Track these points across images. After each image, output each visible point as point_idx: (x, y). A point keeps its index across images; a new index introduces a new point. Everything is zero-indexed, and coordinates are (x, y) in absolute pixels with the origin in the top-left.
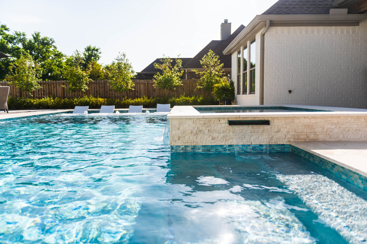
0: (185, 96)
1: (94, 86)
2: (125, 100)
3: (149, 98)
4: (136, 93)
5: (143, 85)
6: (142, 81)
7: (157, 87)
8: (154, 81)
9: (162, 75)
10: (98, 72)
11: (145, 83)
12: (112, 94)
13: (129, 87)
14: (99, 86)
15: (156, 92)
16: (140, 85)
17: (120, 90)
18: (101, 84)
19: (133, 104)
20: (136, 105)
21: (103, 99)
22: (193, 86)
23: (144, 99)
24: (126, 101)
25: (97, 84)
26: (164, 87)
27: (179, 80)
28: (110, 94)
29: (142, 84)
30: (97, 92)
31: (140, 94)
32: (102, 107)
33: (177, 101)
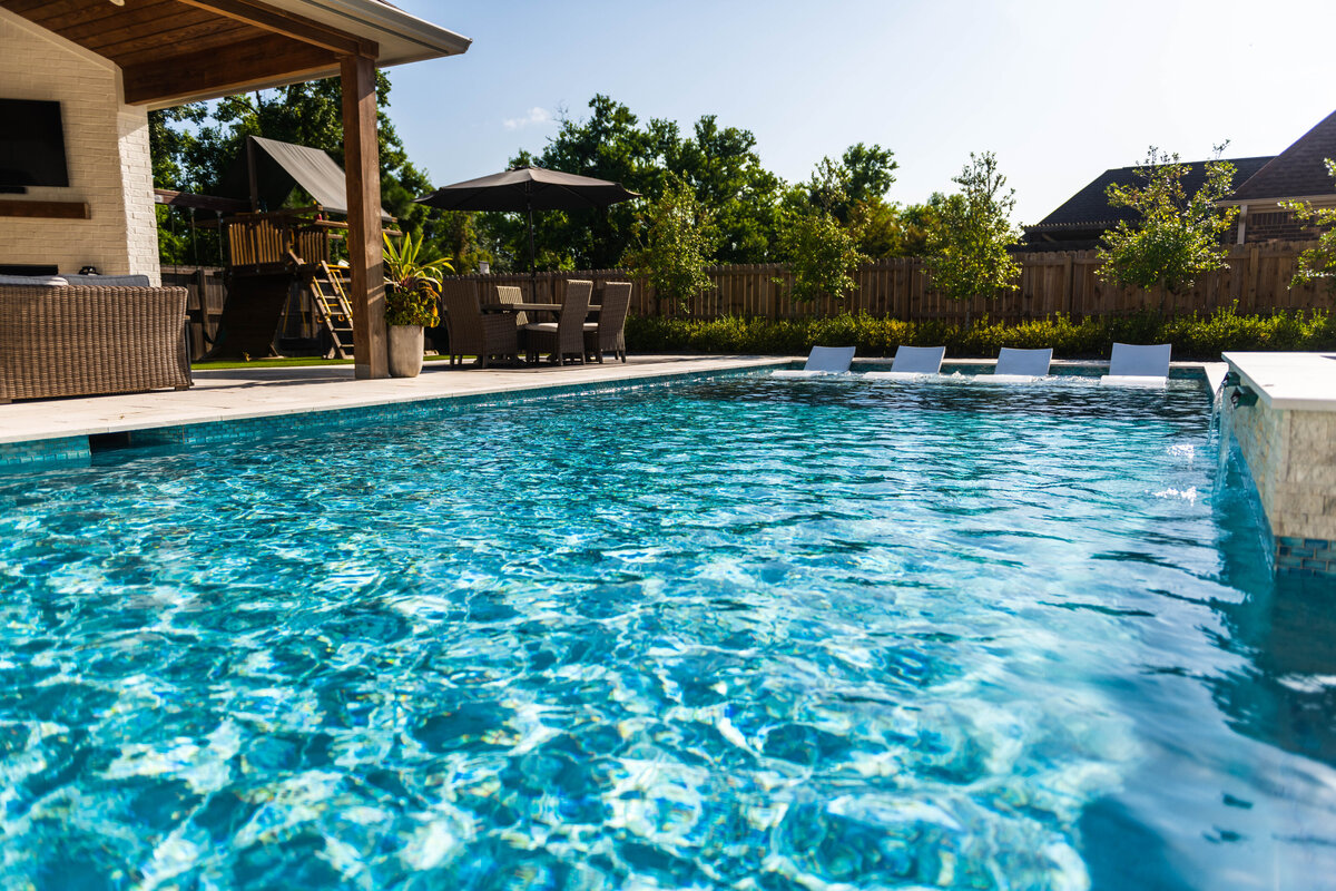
0: (1237, 314)
1: (875, 278)
2: (981, 328)
3: (1075, 321)
4: (1024, 300)
5: (1052, 271)
6: (1051, 257)
7: (1111, 279)
8: (1102, 254)
9: (1138, 230)
10: (883, 235)
11: (1061, 262)
12: (934, 307)
13: (1001, 282)
14: (891, 280)
15: (1103, 299)
16: (1041, 272)
17: (963, 293)
18: (899, 271)
19: (1009, 344)
20: (1022, 346)
21: (902, 324)
22: (1276, 273)
23: (1055, 324)
24: (986, 331)
25: (882, 271)
26: (1144, 278)
27: (1212, 250)
28: (925, 307)
29: (1050, 267)
30: (882, 299)
31: (1039, 307)
32: (903, 350)
33: (1199, 332)
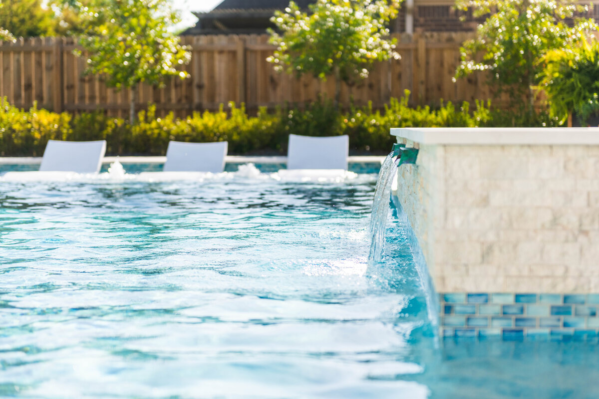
0: (411, 106)
1: (18, 61)
2: (147, 120)
3: (251, 112)
4: (196, 92)
5: (224, 58)
6: (221, 41)
7: (286, 67)
8: (275, 39)
9: (310, 14)
10: (32, 17)
11: (232, 47)
12: (92, 98)
13: (167, 67)
14: (39, 63)
15: (279, 91)
16: (211, 59)
17: (125, 80)
18: (49, 53)
19: (180, 138)
20: (194, 140)
21: (53, 116)
22: (442, 64)
23: (229, 117)
24: (154, 125)
25: (28, 53)
26: (317, 67)
27: (383, 38)
28: (82, 98)
29: (221, 52)
30: (28, 87)
31: (212, 98)
32: (53, 146)
33: (375, 125)
